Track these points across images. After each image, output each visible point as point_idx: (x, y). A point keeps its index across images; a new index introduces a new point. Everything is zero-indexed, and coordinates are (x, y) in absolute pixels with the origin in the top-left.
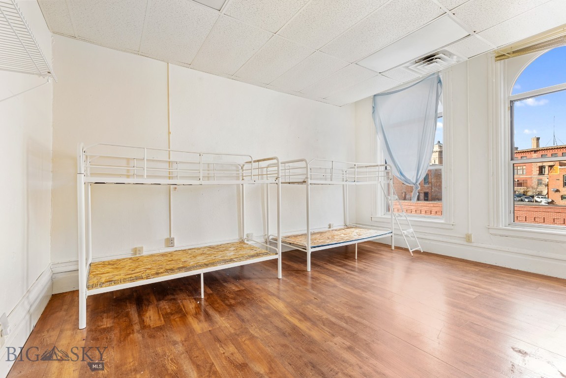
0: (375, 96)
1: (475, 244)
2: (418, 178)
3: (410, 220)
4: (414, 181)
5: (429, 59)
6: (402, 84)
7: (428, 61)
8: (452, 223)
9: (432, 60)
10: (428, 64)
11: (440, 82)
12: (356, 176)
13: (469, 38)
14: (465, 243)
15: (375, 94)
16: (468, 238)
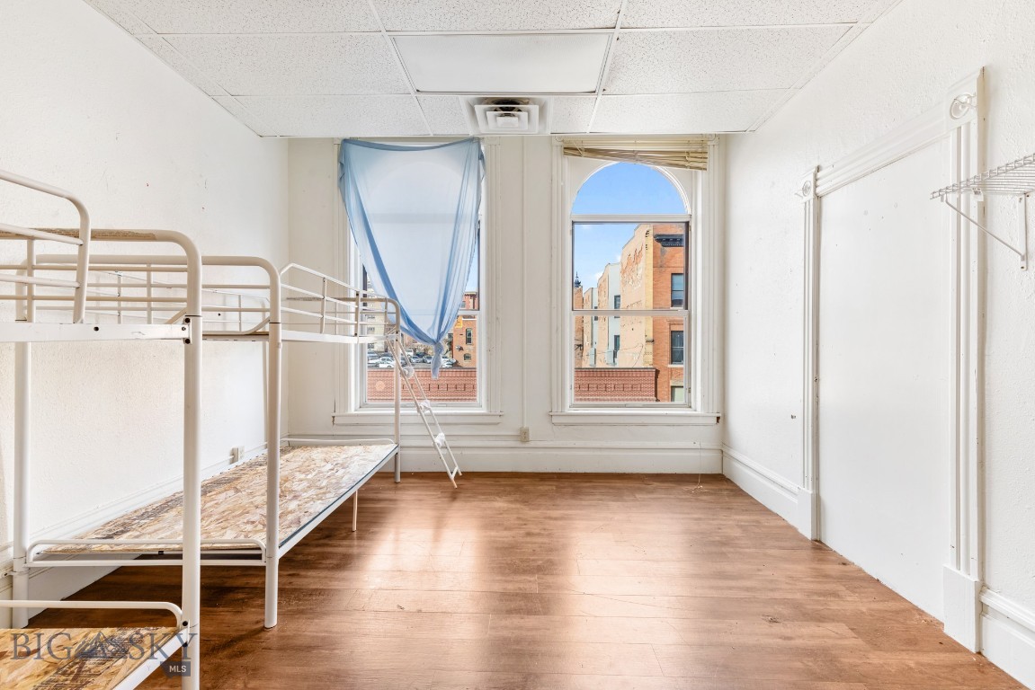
0: (345, 141)
1: (532, 444)
2: (442, 330)
3: (437, 415)
4: (434, 336)
5: (507, 105)
6: (432, 136)
7: (502, 109)
8: (498, 413)
9: (512, 109)
10: (501, 116)
11: (481, 157)
12: (360, 323)
13: (592, 96)
14: (518, 444)
15: (348, 136)
16: (523, 436)
